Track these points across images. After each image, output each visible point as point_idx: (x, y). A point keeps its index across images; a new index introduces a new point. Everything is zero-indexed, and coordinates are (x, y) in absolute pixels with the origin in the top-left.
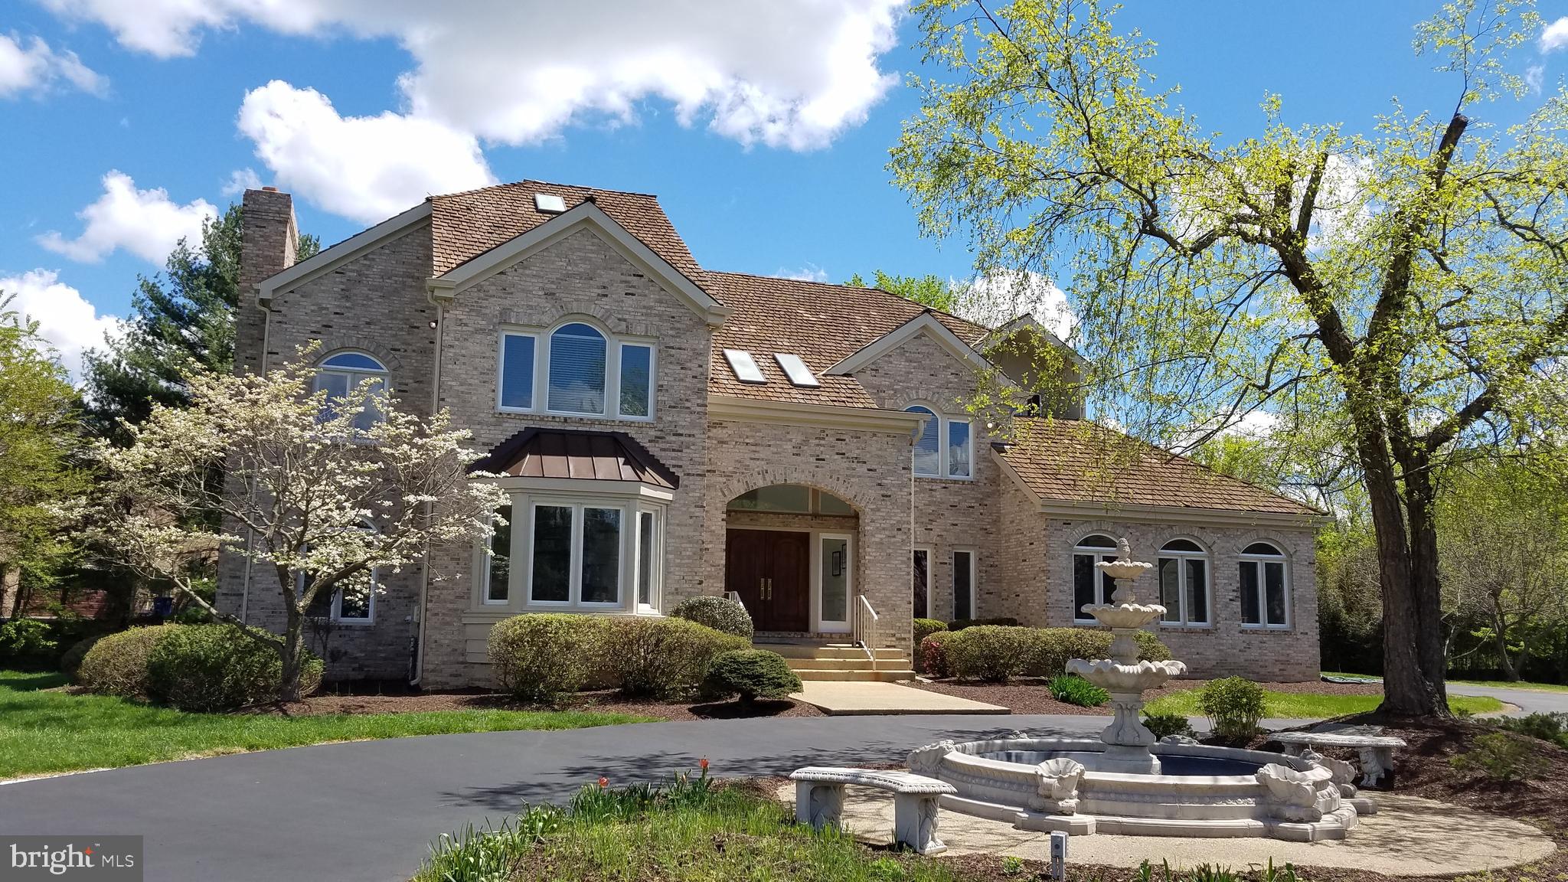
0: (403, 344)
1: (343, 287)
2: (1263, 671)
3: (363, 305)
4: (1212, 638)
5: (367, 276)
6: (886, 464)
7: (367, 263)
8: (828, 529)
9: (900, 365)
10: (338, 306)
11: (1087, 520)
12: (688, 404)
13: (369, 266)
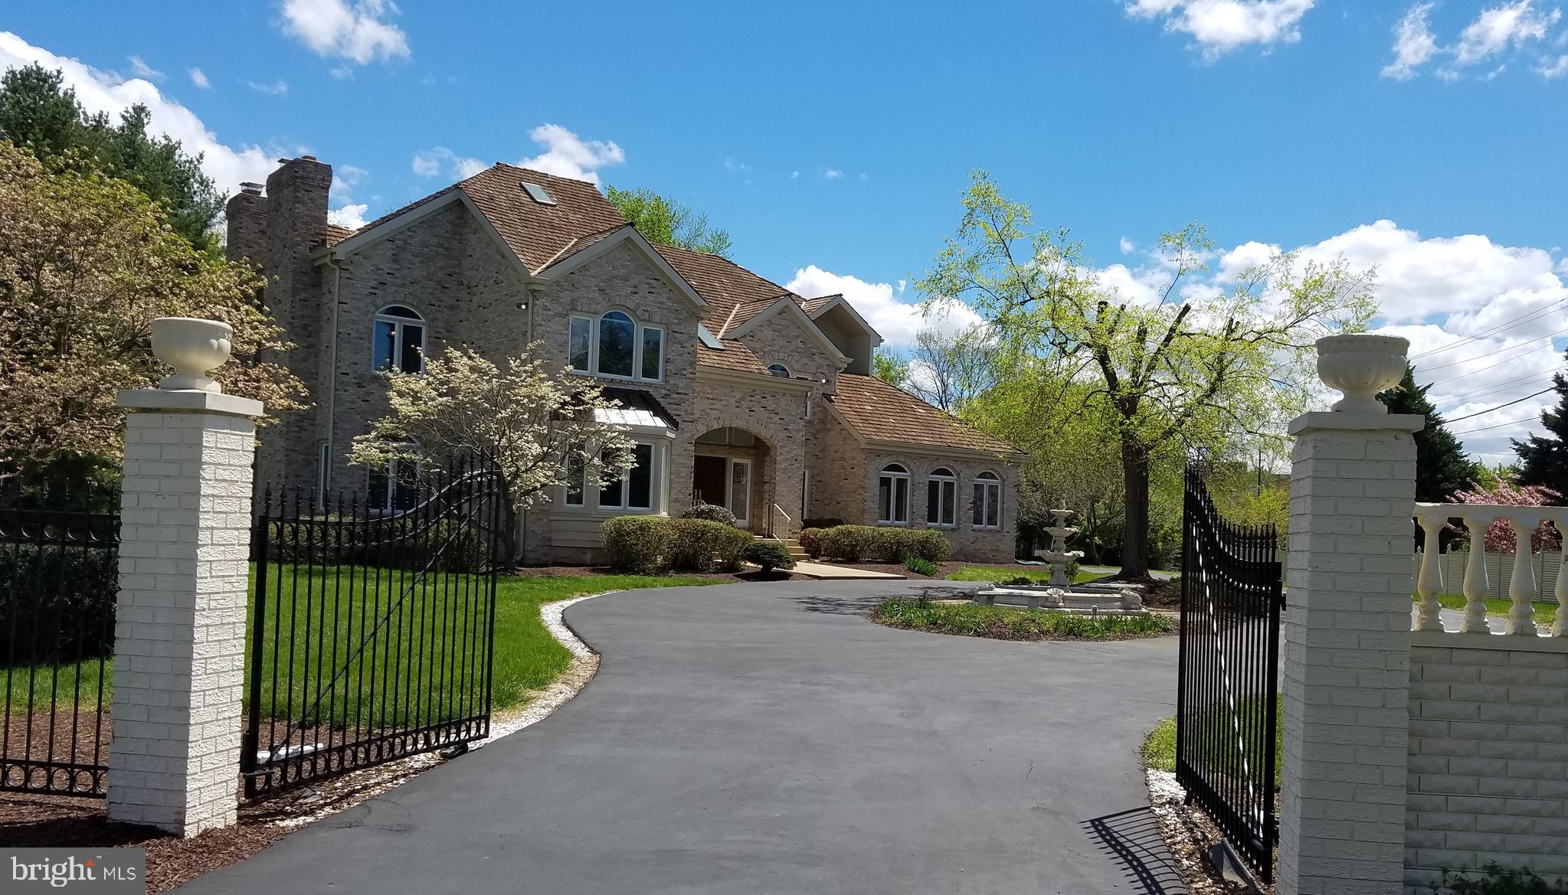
0: (438, 301)
1: (394, 252)
2: (983, 556)
3: (409, 268)
4: (956, 534)
5: (410, 244)
6: (791, 415)
7: (410, 234)
8: (738, 456)
9: (768, 333)
10: (390, 268)
11: (889, 454)
12: (684, 372)
13: (412, 236)
